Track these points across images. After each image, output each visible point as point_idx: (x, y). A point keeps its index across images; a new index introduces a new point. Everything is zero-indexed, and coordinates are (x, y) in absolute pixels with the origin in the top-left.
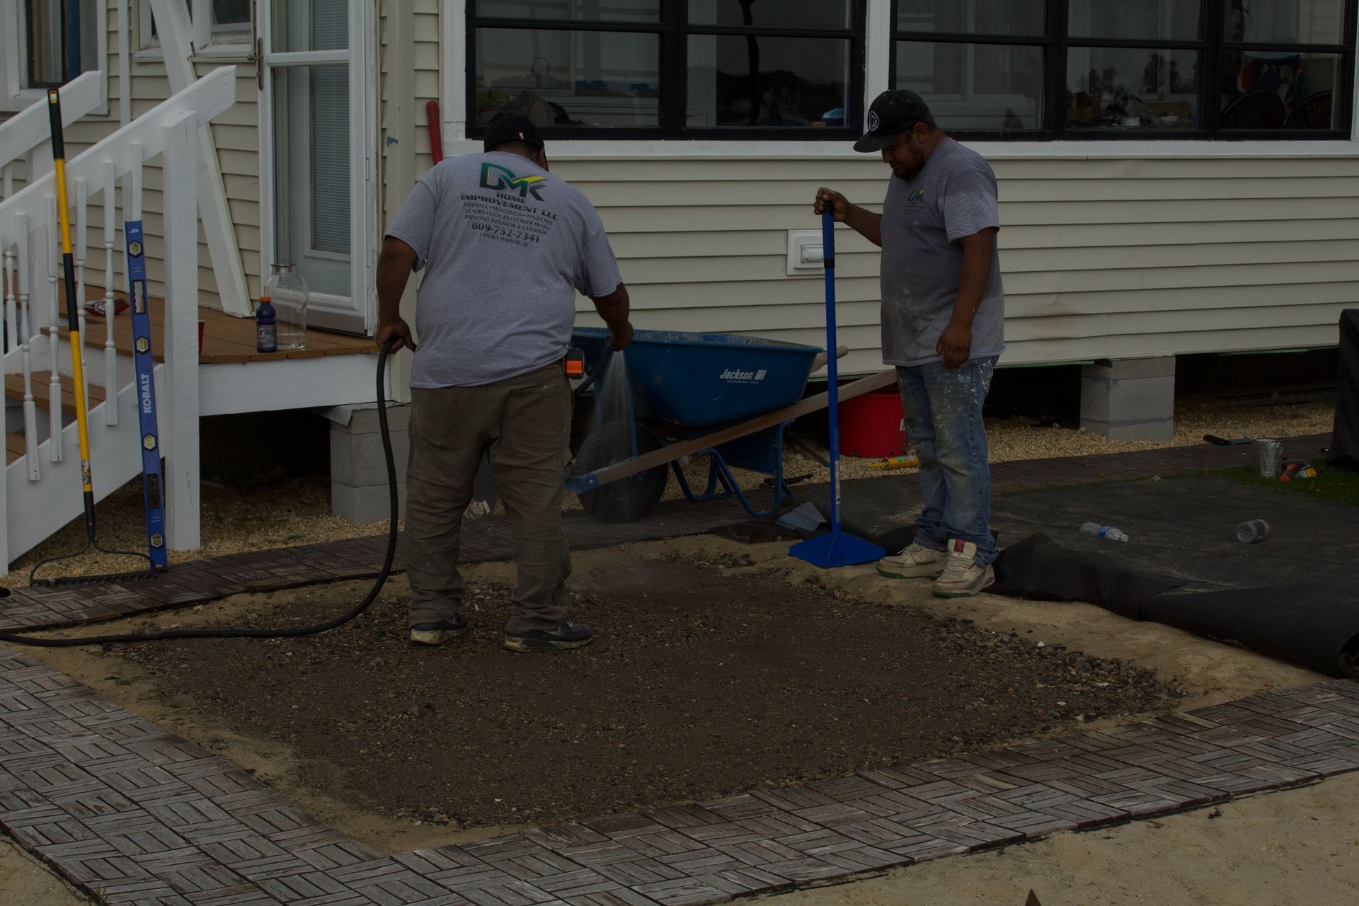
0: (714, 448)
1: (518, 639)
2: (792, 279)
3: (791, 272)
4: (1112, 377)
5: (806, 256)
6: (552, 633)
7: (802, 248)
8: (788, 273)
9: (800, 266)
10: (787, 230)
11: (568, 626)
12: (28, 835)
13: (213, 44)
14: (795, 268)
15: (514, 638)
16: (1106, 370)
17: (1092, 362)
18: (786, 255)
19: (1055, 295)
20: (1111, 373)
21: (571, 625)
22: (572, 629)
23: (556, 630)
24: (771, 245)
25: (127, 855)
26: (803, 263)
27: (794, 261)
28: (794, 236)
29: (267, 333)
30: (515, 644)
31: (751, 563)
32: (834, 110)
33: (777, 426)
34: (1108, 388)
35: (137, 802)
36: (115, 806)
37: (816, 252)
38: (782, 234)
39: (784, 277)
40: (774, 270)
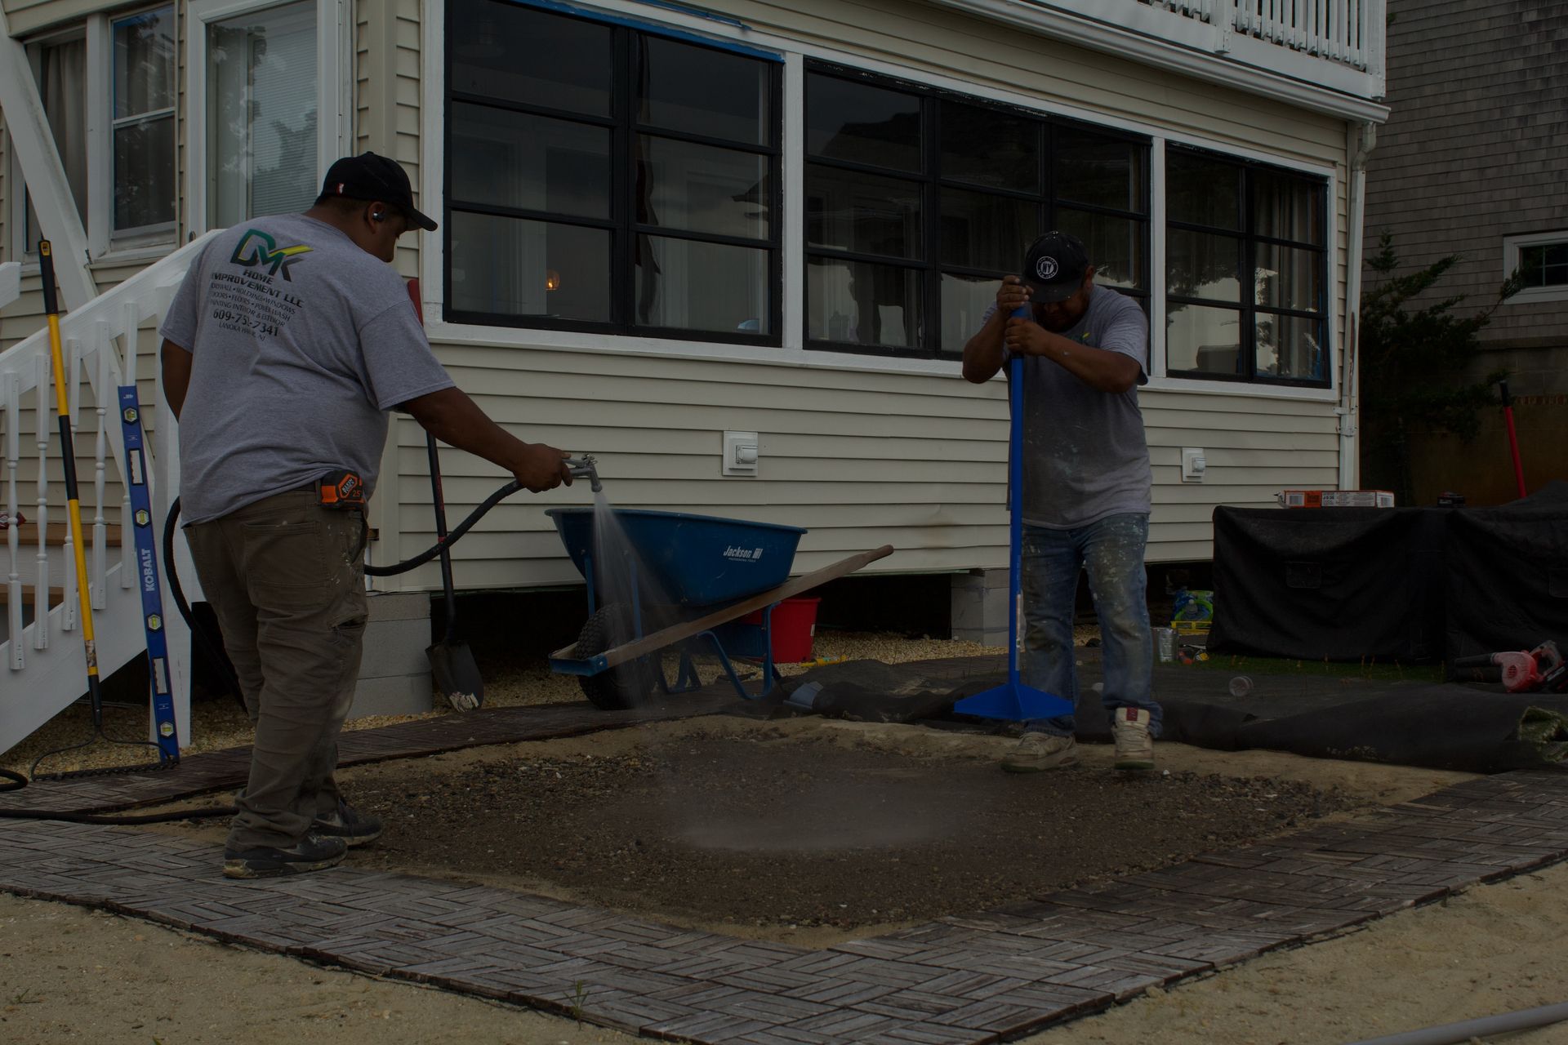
0: (711, 629)
1: (239, 861)
2: (726, 480)
3: (726, 473)
4: (985, 586)
5: (741, 456)
6: (288, 851)
7: (738, 449)
8: (724, 474)
9: (735, 466)
10: (722, 431)
11: (310, 843)
13: (112, 251)
14: (730, 469)
15: (234, 861)
16: (979, 580)
17: (968, 572)
18: (722, 456)
19: (939, 506)
20: (984, 582)
21: (315, 841)
22: (316, 845)
23: (294, 847)
24: (709, 445)
26: (738, 463)
27: (729, 462)
28: (728, 437)
30: (236, 868)
31: (782, 736)
32: (747, 322)
33: (765, 609)
34: (981, 597)
35: (453, 927)
36: (430, 931)
37: (751, 453)
38: (718, 435)
39: (719, 477)
40: (710, 470)
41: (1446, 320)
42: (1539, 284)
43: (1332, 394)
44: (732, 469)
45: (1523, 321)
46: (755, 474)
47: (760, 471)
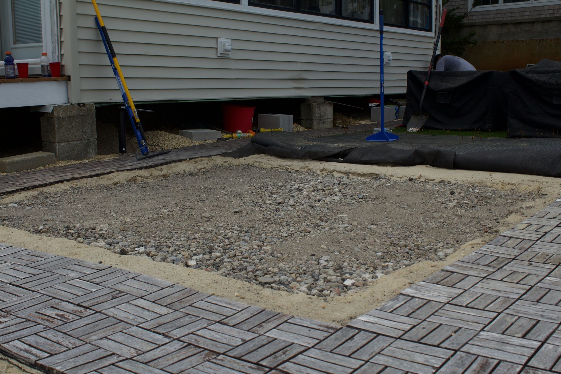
2: (219, 58)
3: (219, 55)
5: (225, 48)
7: (223, 45)
9: (223, 52)
10: (217, 38)
12: (21, 350)
18: (217, 48)
19: (300, 71)
24: (212, 44)
25: (129, 357)
27: (220, 51)
28: (220, 40)
29: (11, 69)
35: (88, 308)
36: (73, 313)
37: (229, 47)
38: (215, 40)
39: (216, 57)
40: (212, 54)
41: (453, 15)
42: (481, 5)
43: (432, 34)
44: (221, 54)
45: (474, 18)
46: (230, 56)
47: (232, 55)
